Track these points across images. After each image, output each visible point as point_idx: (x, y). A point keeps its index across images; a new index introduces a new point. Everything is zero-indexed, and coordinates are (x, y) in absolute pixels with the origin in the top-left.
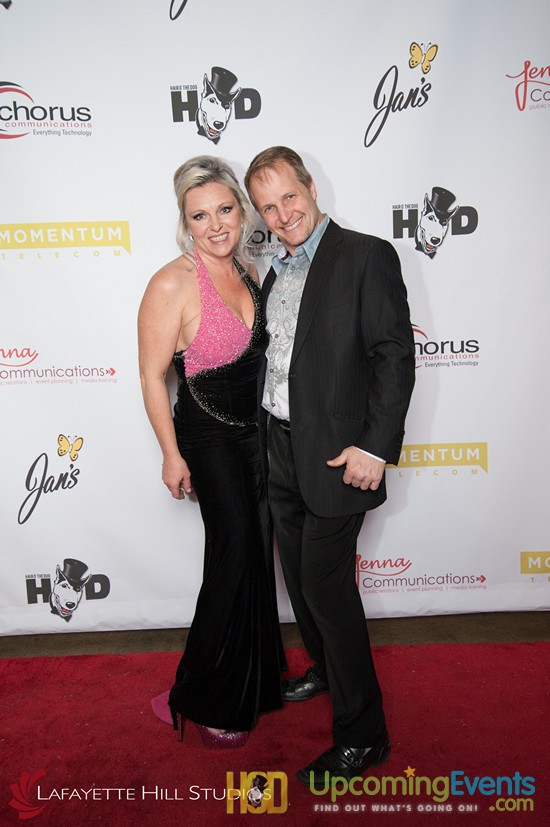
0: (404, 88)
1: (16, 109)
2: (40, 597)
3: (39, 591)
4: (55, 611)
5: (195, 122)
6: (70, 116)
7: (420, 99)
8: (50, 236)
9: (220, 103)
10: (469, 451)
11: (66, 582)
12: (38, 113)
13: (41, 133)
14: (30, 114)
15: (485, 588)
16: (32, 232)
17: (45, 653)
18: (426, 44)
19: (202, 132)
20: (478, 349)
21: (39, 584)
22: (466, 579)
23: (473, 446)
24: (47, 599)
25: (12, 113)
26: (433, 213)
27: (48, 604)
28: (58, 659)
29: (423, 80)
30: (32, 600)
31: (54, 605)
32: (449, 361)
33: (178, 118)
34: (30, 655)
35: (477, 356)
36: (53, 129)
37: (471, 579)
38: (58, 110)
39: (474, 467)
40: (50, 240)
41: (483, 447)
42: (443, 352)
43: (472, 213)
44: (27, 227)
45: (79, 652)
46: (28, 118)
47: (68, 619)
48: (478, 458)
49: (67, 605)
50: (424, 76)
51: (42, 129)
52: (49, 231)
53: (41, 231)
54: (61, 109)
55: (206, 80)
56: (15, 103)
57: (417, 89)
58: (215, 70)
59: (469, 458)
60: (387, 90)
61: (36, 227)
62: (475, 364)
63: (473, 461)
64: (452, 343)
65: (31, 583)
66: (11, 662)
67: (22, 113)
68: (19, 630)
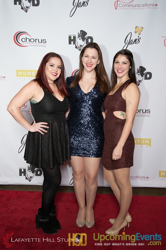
0: (133, 38)
1: (26, 39)
2: (23, 174)
3: (23, 172)
4: (26, 178)
5: (75, 45)
6: (41, 42)
7: (137, 42)
8: (33, 74)
9: (82, 40)
10: (146, 141)
11: (30, 170)
12: (32, 40)
13: (32, 46)
14: (30, 40)
15: (148, 180)
16: (28, 72)
17: (22, 190)
18: (140, 27)
19: (76, 47)
20: (150, 112)
21: (23, 171)
22: (143, 177)
23: (147, 140)
24: (25, 175)
25: (25, 40)
26: (139, 73)
27: (25, 176)
28: (26, 192)
29: (139, 37)
30: (20, 175)
31: (27, 177)
32: (142, 115)
33: (70, 43)
34: (18, 190)
35: (150, 114)
36: (36, 45)
37: (144, 177)
38: (38, 40)
39: (147, 146)
40: (33, 75)
41: (150, 140)
42: (140, 112)
43: (150, 74)
44: (27, 71)
45: (32, 190)
46: (29, 42)
47: (30, 181)
48: (148, 143)
49: (30, 177)
50: (139, 35)
51: (33, 45)
52: (33, 72)
53: (30, 72)
54: (39, 39)
55: (78, 33)
56: (26, 37)
57: (137, 39)
58: (81, 31)
59: (146, 143)
60: (128, 39)
61: (29, 71)
62: (149, 116)
63: (147, 144)
64: (143, 110)
65: (20, 170)
66: (13, 192)
67: (28, 40)
68: (16, 183)
